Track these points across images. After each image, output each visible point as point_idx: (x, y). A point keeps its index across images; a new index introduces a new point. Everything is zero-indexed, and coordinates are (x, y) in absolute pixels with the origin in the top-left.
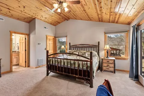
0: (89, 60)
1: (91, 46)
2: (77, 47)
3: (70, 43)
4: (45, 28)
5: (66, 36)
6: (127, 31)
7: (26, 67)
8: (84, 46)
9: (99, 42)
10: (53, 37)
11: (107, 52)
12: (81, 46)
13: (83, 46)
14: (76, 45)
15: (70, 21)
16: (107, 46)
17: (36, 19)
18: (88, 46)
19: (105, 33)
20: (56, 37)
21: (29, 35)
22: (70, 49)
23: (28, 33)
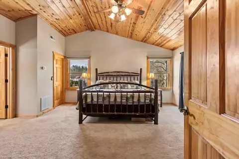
0: (154, 91)
1: (131, 74)
2: (109, 75)
3: (96, 69)
4: (52, 37)
5: (89, 58)
6: (170, 58)
7: (6, 118)
8: (122, 74)
9: (141, 69)
10: (63, 57)
11: (152, 82)
12: (115, 74)
13: (118, 74)
14: (108, 73)
15: (97, 32)
16: (153, 74)
17: (38, 16)
18: (127, 74)
19: (148, 58)
20: (68, 58)
21: (15, 48)
22: (97, 80)
23: (13, 43)
